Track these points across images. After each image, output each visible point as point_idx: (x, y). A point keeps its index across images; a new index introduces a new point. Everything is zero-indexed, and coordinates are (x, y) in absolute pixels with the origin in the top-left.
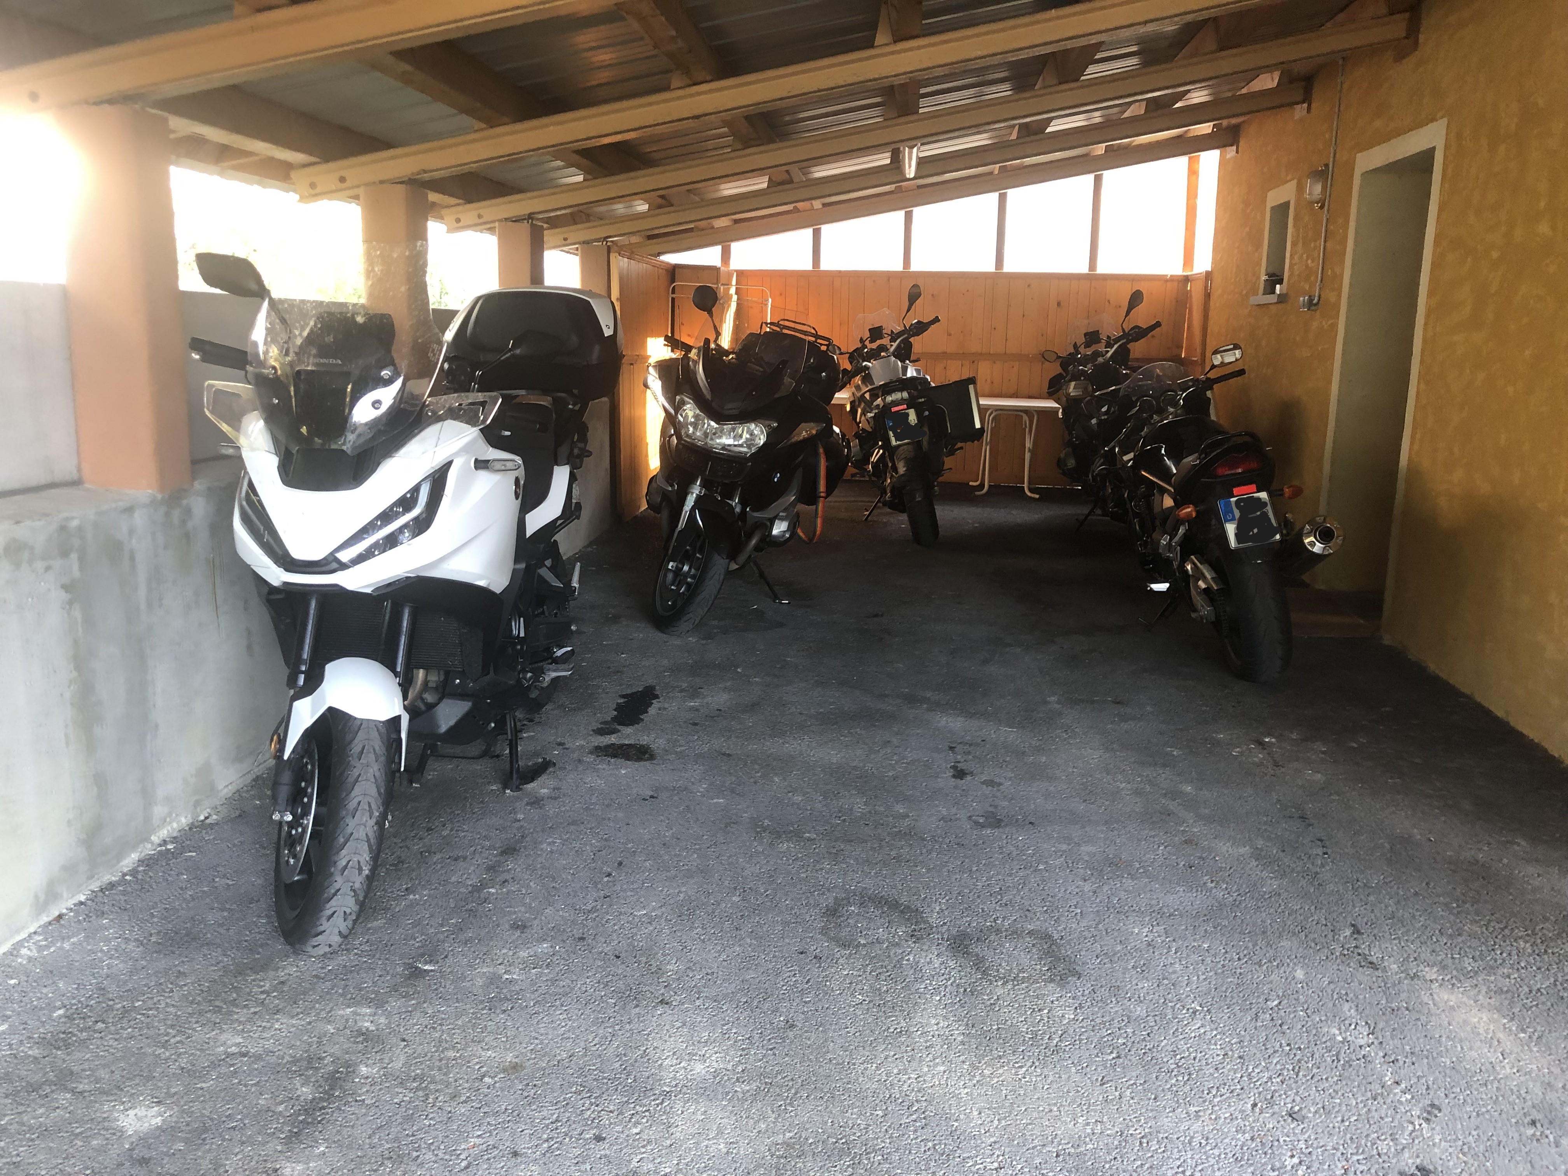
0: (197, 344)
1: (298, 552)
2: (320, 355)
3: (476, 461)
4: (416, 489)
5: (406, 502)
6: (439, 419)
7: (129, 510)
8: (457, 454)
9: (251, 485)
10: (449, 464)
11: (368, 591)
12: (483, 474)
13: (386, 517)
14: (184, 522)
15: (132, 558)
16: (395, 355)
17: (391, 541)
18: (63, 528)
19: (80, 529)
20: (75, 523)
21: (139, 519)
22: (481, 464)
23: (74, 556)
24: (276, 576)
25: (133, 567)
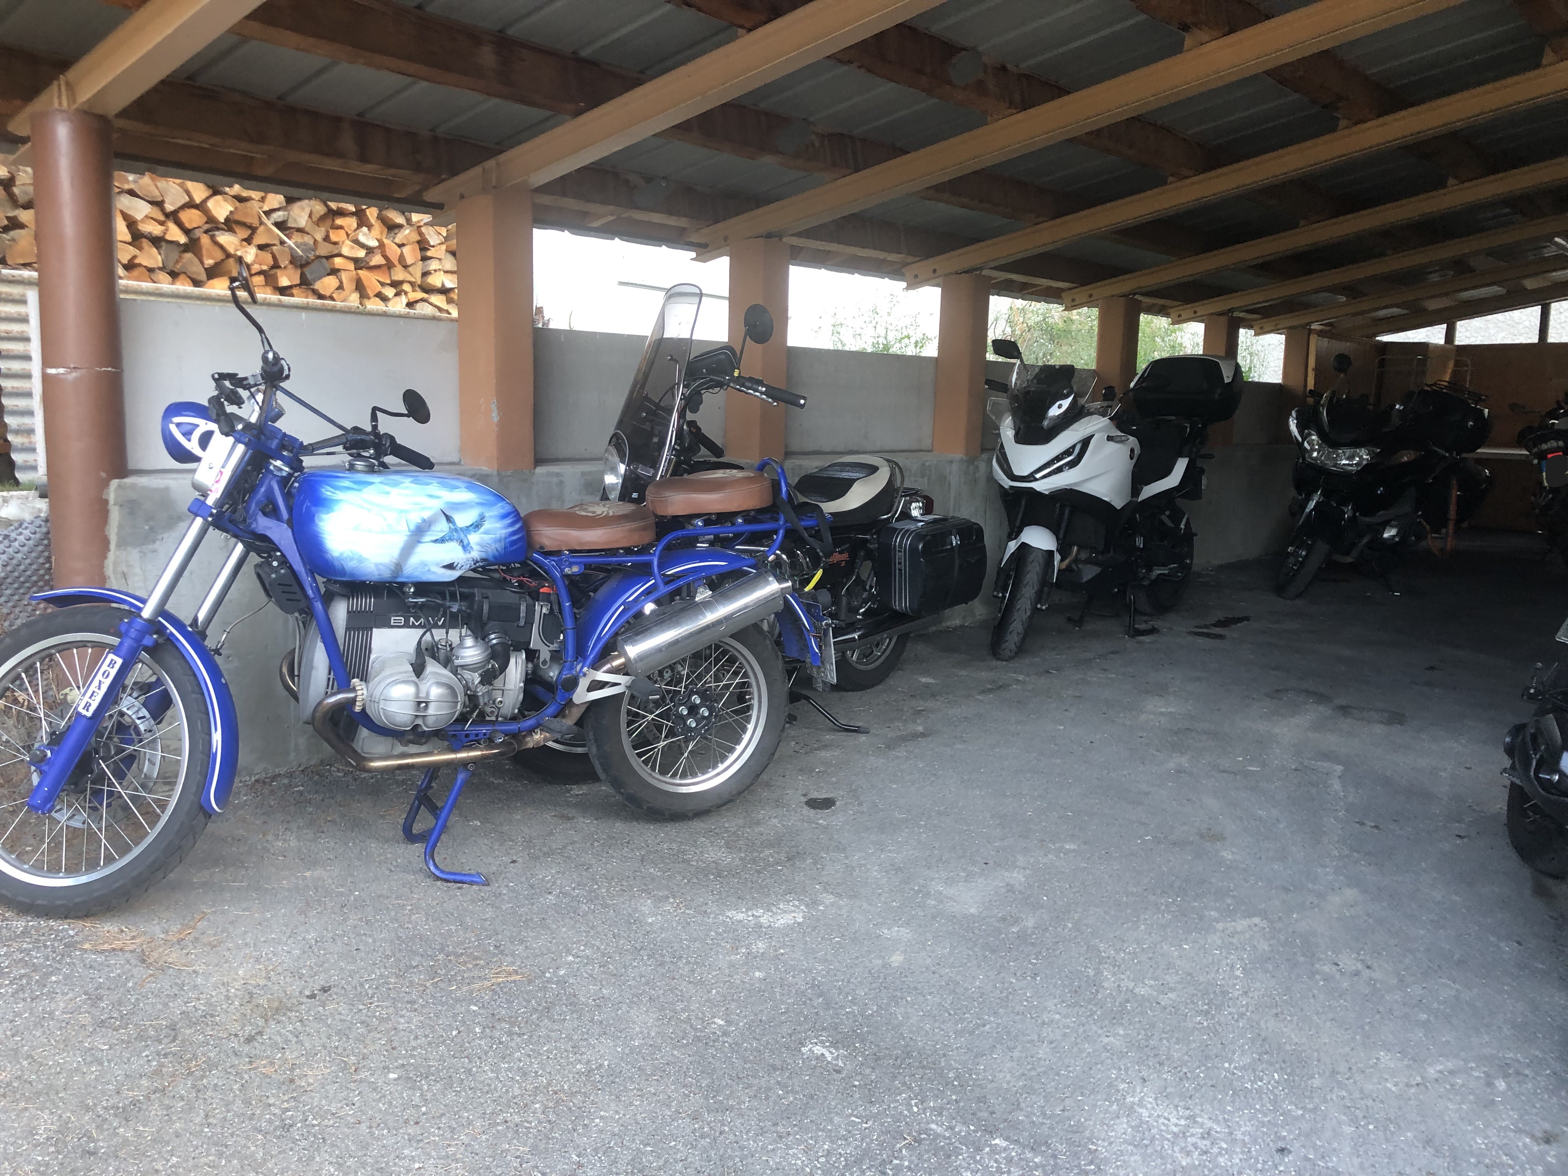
0: (988, 382)
1: (1017, 472)
2: (1038, 383)
3: (1108, 436)
4: (1074, 447)
5: (1068, 452)
6: (1090, 414)
7: (951, 462)
8: (1097, 431)
9: (1002, 444)
10: (1092, 436)
11: (1047, 493)
12: (1111, 443)
13: (1058, 458)
14: (974, 473)
15: (950, 484)
16: (1072, 383)
17: (1059, 470)
18: (923, 464)
19: (930, 466)
20: (927, 464)
21: (955, 467)
22: (1110, 438)
23: (926, 478)
24: (1007, 483)
25: (949, 489)
